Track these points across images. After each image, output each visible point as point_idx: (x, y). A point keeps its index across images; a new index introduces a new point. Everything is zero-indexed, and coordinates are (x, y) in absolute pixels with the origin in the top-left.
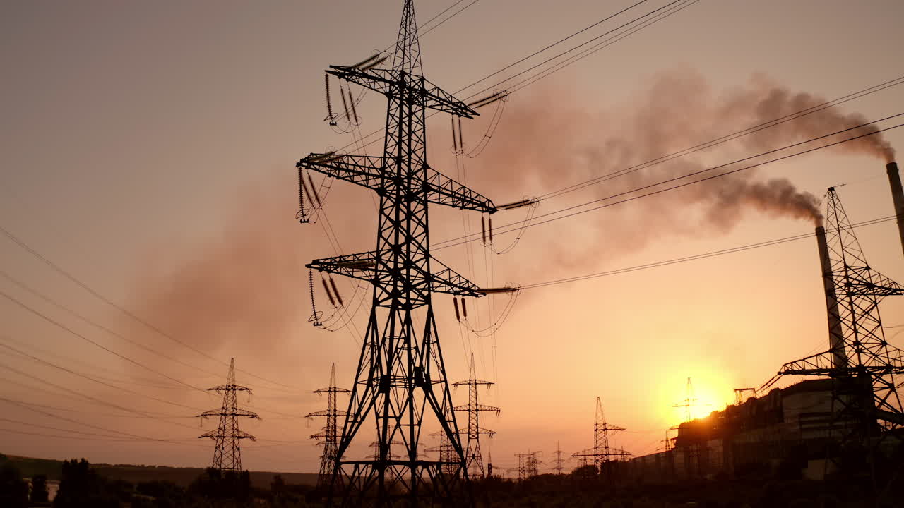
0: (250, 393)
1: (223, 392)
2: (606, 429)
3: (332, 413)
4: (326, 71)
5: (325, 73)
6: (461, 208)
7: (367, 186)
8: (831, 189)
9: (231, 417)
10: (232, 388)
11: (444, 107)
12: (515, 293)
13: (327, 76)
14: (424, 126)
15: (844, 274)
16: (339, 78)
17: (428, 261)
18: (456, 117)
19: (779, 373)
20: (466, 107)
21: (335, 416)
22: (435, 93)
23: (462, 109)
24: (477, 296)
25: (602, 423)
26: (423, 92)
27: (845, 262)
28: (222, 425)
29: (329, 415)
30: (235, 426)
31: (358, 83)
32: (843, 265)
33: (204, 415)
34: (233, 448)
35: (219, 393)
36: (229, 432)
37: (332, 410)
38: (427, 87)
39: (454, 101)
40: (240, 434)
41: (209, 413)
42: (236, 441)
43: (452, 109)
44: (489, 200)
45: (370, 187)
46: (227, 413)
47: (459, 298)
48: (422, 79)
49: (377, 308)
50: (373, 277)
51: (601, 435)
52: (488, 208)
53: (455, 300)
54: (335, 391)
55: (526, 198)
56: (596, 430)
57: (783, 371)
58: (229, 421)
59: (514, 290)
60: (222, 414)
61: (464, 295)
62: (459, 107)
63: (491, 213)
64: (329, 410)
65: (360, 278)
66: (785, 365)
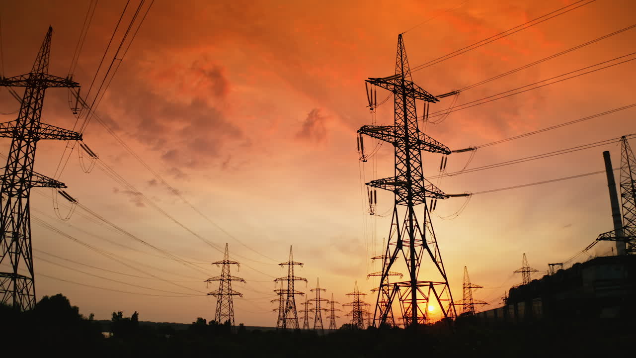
0: (239, 266)
1: (221, 265)
2: (471, 287)
3: (291, 278)
4: (366, 81)
5: (365, 82)
6: (433, 152)
7: (389, 142)
8: (624, 137)
9: (227, 281)
10: (227, 263)
11: (422, 98)
12: (469, 197)
13: (366, 83)
14: (415, 109)
15: (631, 185)
16: (371, 84)
17: (423, 180)
18: (427, 102)
19: (597, 239)
20: (433, 98)
21: (293, 280)
22: (418, 90)
23: (431, 98)
24: (443, 198)
25: (468, 283)
26: (413, 90)
27: (631, 178)
28: (221, 287)
29: (289, 280)
30: (230, 287)
31: (380, 86)
32: (630, 180)
33: (209, 280)
34: (229, 302)
35: (218, 266)
36: (226, 291)
37: (291, 276)
38: (415, 87)
39: (428, 94)
40: (233, 292)
41: (212, 279)
42: (231, 297)
43: (425, 98)
44: (447, 148)
45: (390, 142)
46: (224, 279)
47: (434, 199)
48: (412, 83)
49: (397, 205)
50: (394, 190)
51: (467, 291)
52: (447, 151)
53: (432, 201)
54: (293, 264)
55: (471, 147)
56: (464, 288)
57: (599, 238)
58: (225, 284)
59: (469, 195)
60: (221, 279)
61: (437, 198)
62: (429, 97)
63: (447, 154)
64: (289, 276)
65: (389, 190)
66: (600, 235)
